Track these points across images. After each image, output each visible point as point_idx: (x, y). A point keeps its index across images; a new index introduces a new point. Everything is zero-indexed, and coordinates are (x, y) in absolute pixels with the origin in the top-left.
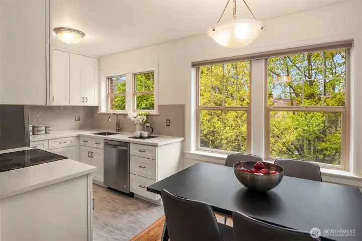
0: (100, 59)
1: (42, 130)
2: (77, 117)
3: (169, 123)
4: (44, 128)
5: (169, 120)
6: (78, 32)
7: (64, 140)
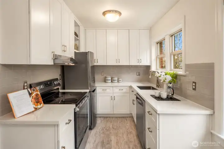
0: (150, 29)
1: (116, 80)
2: (138, 73)
3: (195, 86)
4: (117, 79)
5: (195, 83)
6: (116, 11)
7: (122, 88)
